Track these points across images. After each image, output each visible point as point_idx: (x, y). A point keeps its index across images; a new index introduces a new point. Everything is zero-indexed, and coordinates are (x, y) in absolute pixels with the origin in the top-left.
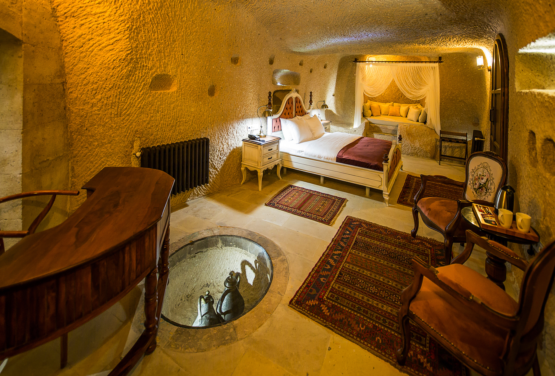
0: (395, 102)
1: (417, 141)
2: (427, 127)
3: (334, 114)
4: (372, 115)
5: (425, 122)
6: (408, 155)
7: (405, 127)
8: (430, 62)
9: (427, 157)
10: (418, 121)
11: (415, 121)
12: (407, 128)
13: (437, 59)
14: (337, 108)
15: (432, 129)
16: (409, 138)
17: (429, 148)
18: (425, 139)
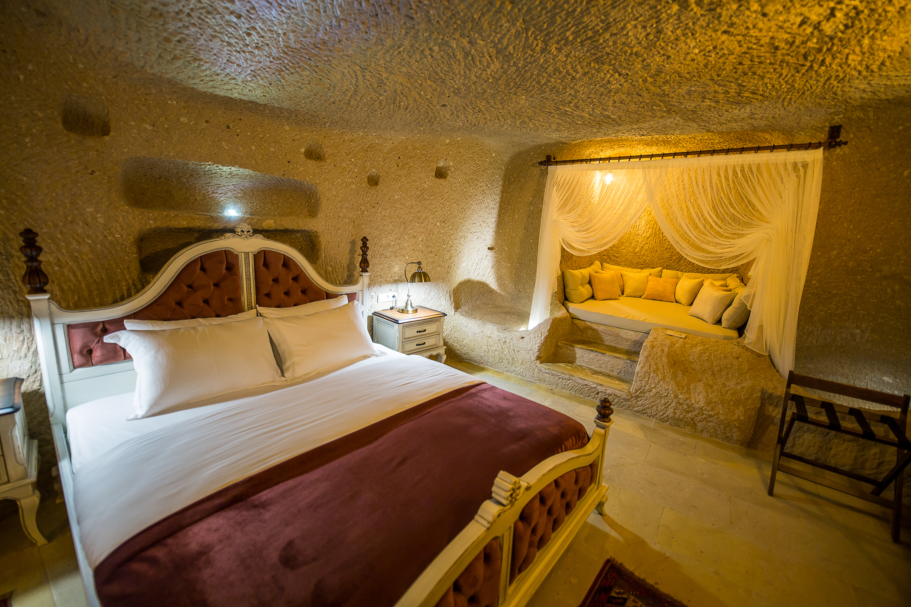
0: (668, 267)
1: (700, 386)
2: (744, 347)
3: (491, 291)
4: (593, 297)
5: (741, 330)
6: (663, 420)
7: (668, 342)
8: (790, 147)
9: (728, 439)
10: (719, 322)
11: (710, 320)
12: (673, 344)
13: (823, 137)
14: (499, 279)
15: (760, 356)
16: (674, 376)
17: (739, 413)
18: (731, 384)
